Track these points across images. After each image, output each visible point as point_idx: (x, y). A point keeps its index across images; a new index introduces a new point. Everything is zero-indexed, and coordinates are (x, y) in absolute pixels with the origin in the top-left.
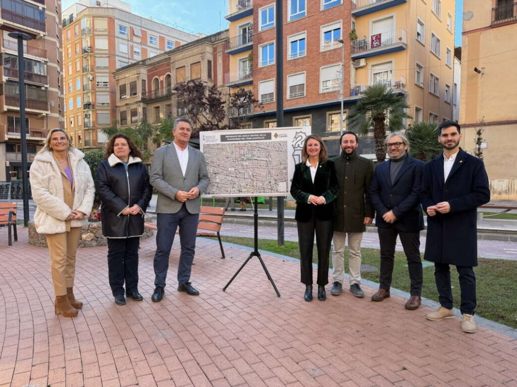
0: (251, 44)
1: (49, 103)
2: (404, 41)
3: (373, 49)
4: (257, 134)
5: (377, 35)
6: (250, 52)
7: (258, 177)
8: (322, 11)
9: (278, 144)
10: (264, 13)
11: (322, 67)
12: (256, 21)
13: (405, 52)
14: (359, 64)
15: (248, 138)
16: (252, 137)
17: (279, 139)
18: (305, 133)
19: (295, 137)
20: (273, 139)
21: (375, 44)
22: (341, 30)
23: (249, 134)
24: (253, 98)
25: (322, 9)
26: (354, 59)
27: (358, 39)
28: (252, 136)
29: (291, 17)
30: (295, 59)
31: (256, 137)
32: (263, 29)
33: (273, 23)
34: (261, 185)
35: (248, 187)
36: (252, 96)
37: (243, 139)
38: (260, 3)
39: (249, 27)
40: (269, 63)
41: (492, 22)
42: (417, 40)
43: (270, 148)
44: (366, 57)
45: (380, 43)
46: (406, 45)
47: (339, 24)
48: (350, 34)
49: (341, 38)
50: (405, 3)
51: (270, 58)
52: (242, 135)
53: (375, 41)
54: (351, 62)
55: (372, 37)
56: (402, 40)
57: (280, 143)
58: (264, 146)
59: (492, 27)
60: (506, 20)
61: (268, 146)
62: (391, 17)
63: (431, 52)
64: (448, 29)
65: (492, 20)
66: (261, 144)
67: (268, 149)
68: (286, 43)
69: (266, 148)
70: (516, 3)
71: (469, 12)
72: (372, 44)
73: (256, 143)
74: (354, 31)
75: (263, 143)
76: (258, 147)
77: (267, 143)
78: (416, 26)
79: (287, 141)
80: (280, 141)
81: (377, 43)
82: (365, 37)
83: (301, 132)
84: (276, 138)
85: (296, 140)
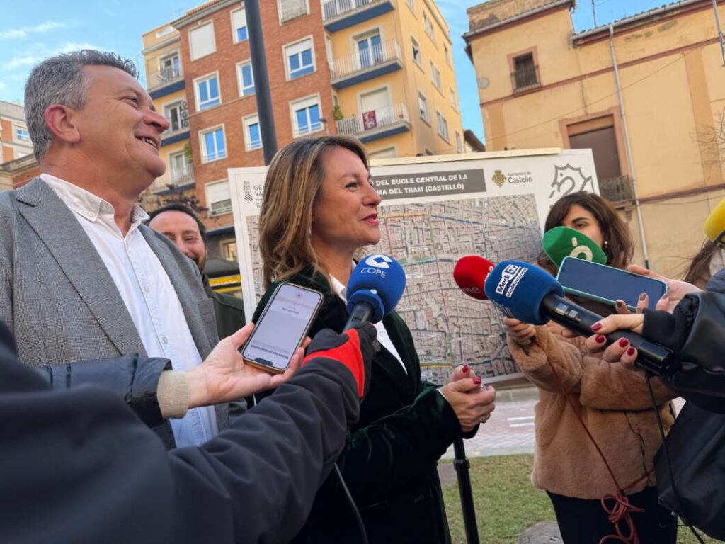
0: (186, 130)
2: (406, 118)
3: (367, 131)
4: (438, 174)
5: (370, 112)
6: (186, 142)
7: (461, 322)
8: (289, 82)
9: (508, 206)
10: (203, 86)
12: (190, 98)
13: (408, 135)
15: (410, 190)
16: (424, 185)
17: (508, 189)
18: (579, 169)
19: (555, 182)
20: (492, 190)
21: (369, 124)
22: (320, 107)
23: (415, 176)
24: (198, 205)
25: (288, 78)
27: (345, 119)
28: (422, 180)
29: (244, 91)
30: (256, 150)
31: (437, 184)
32: (203, 108)
33: (218, 101)
34: (476, 348)
35: (435, 360)
36: (198, 202)
37: (395, 191)
38: (195, 71)
39: (180, 108)
40: (219, 157)
41: (514, 90)
42: (422, 119)
43: (485, 220)
45: (375, 122)
46: (410, 125)
47: (315, 99)
48: (333, 111)
49: (321, 116)
50: (400, 71)
51: (218, 149)
52: (389, 178)
53: (368, 120)
55: (363, 115)
56: (404, 118)
57: (513, 202)
58: (465, 214)
59: (515, 95)
60: (530, 87)
61: (478, 214)
62: (385, 89)
63: (439, 135)
64: (452, 107)
65: (513, 87)
66: (456, 209)
67: (481, 224)
68: (241, 127)
69: (474, 219)
70: (538, 66)
71: (484, 78)
72: (365, 125)
73: (441, 205)
74: (337, 108)
75: (461, 202)
76: (449, 217)
77: (474, 202)
78: (418, 100)
79: (532, 196)
80: (514, 197)
81: (371, 123)
82: (353, 115)
83: (568, 166)
84: (500, 186)
85: (559, 190)
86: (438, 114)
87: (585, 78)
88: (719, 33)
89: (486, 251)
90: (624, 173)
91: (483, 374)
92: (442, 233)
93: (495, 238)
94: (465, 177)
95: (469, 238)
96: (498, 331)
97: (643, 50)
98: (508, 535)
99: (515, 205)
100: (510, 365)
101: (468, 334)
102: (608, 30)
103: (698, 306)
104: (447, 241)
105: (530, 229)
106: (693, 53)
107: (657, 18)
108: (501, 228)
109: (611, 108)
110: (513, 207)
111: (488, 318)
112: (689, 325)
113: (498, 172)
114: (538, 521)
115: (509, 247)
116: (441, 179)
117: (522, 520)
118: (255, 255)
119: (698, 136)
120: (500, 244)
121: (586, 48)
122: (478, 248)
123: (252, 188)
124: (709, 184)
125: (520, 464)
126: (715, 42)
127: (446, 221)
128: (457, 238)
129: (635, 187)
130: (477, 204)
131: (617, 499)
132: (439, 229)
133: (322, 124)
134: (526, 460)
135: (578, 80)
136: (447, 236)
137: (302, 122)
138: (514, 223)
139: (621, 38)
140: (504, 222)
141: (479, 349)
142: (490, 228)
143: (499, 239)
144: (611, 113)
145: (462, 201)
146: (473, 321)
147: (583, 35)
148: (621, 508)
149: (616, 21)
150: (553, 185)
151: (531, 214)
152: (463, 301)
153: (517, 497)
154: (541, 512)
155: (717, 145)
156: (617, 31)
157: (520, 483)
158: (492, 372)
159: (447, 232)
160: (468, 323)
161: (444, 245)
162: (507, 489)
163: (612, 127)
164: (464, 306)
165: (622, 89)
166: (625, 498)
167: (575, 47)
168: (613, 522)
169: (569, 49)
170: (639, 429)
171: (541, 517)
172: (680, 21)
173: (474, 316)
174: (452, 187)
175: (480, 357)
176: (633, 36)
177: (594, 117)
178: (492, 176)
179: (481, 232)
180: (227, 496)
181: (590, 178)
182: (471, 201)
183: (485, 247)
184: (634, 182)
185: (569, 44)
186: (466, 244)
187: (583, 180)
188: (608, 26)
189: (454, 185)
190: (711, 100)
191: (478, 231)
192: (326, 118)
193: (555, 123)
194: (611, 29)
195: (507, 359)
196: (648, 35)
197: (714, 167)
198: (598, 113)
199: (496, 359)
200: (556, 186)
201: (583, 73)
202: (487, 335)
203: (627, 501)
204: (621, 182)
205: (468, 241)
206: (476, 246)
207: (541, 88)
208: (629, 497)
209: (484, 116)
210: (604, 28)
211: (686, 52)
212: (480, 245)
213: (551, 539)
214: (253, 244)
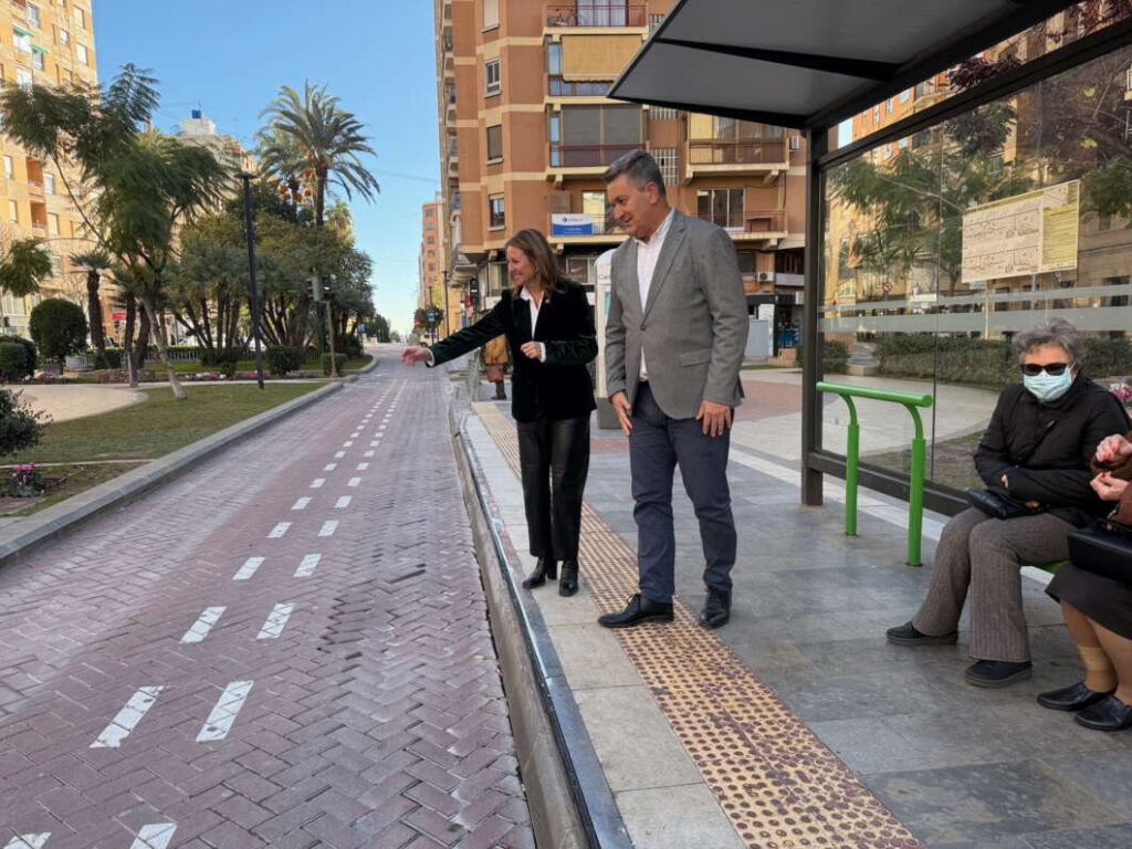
1: (788, 141)
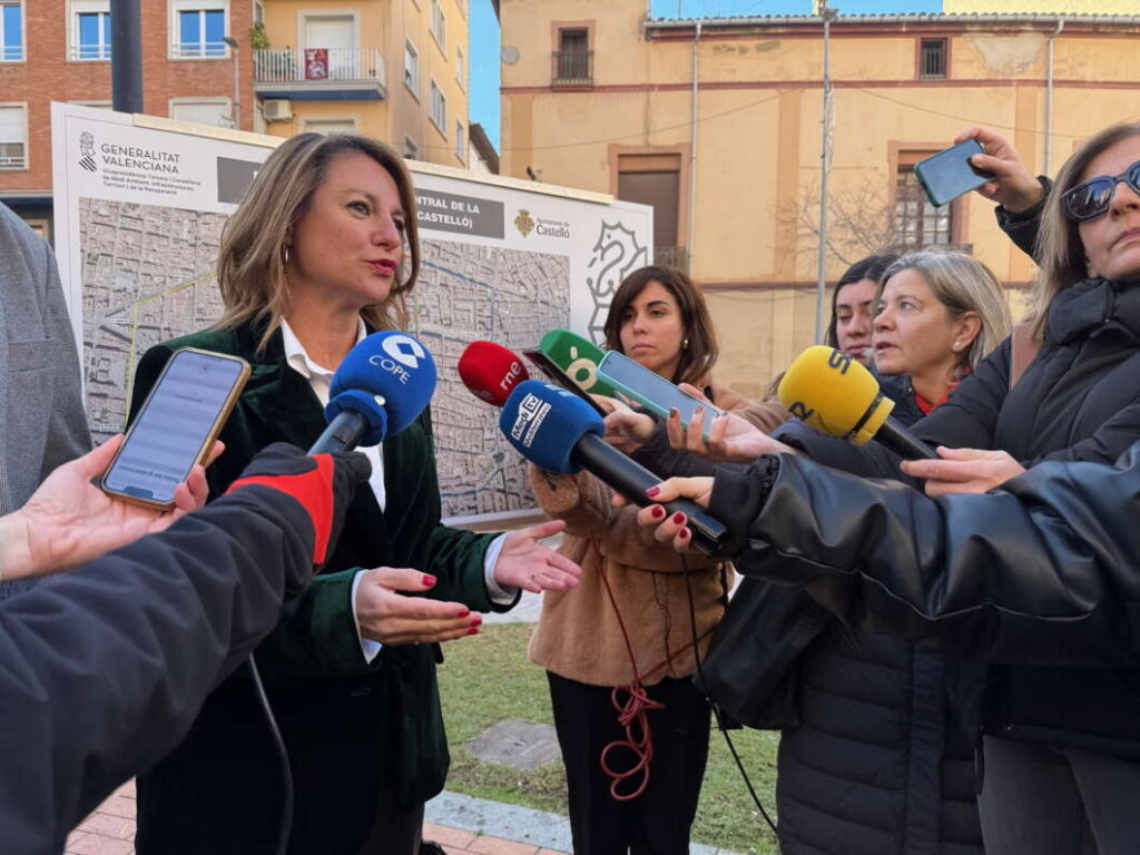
2: (380, 77)
3: (309, 82)
4: (436, 195)
5: (318, 50)
9: (532, 268)
11: (176, 100)
13: (381, 106)
14: (276, 113)
17: (534, 243)
18: (632, 233)
19: (599, 246)
20: (513, 239)
21: (315, 70)
22: (227, 16)
26: (263, 97)
27: (273, 51)
30: (92, 63)
41: (553, 80)
42: (406, 86)
43: (496, 282)
44: (292, 97)
45: (326, 70)
46: (385, 91)
48: (251, 31)
49: (227, 34)
53: (314, 63)
54: (255, 102)
55: (307, 52)
56: (377, 77)
57: (540, 263)
58: (469, 269)
59: (553, 89)
60: (576, 82)
61: (488, 271)
62: (350, 18)
63: (430, 119)
64: (457, 80)
65: (552, 75)
66: (457, 256)
67: (491, 288)
68: (63, 11)
69: (480, 278)
70: (592, 53)
71: (512, 47)
72: (307, 70)
73: (436, 246)
74: (259, 27)
75: (465, 247)
76: (445, 267)
77: (485, 251)
78: (404, 54)
79: (566, 259)
80: (541, 255)
81: (318, 69)
82: (288, 48)
83: (619, 225)
84: (525, 234)
85: (602, 259)
86: (434, 86)
87: (653, 90)
88: (826, 76)
89: (491, 329)
90: (681, 243)
91: (463, 509)
92: (431, 290)
93: (507, 312)
94: (476, 210)
95: (470, 306)
96: (493, 450)
97: (733, 71)
98: (458, 740)
99: (540, 268)
100: (501, 500)
101: (450, 449)
102: (693, 28)
103: (777, 469)
104: (436, 304)
105: (557, 308)
106: (791, 93)
107: (757, 30)
108: (518, 299)
109: (679, 145)
110: (538, 271)
111: (482, 429)
112: (764, 492)
113: (524, 213)
114: (500, 719)
115: (525, 330)
116: (439, 204)
117: (479, 718)
118: (90, 272)
119: (778, 212)
120: (513, 323)
121: (662, 45)
122: (482, 323)
123: (97, 147)
124: (780, 279)
125: (486, 637)
126: (817, 87)
127: (440, 273)
128: (452, 303)
129: (691, 266)
130: (489, 256)
131: (632, 691)
132: (427, 283)
133: (228, 48)
134: (495, 632)
135: (644, 91)
136: (438, 296)
137: (189, 34)
138: (536, 295)
139: (710, 44)
140: (523, 291)
141: (461, 474)
142: (502, 296)
143: (512, 315)
144: (678, 151)
145: (468, 246)
146: (459, 431)
147: (660, 24)
148: (636, 706)
149: (706, 18)
150: (595, 250)
151: (561, 287)
152: (448, 400)
153: (476, 685)
154: (507, 707)
155: (796, 228)
156: (705, 32)
157: (483, 665)
158: (475, 507)
159: (439, 290)
160: (451, 434)
161: (432, 310)
162: (463, 675)
163: (677, 172)
164: (450, 408)
165: (698, 121)
166: (642, 690)
167: (646, 39)
168: (624, 723)
169: (639, 40)
170: (666, 601)
171: (506, 713)
172: (786, 43)
173: (461, 425)
174: (455, 220)
175: (461, 485)
176: (724, 46)
177: (656, 152)
178: (514, 217)
179: (489, 300)
180: (43, 695)
181: (645, 249)
182: (481, 250)
183: (492, 324)
184: (691, 259)
185: (640, 32)
186: (465, 313)
187: (635, 251)
188: (696, 22)
189: (458, 219)
190: (801, 165)
191: (485, 298)
192: (236, 38)
193: (604, 146)
194: (699, 27)
195: (499, 490)
196: (743, 51)
197: (789, 257)
198: (663, 147)
199: (484, 489)
200: (599, 252)
201: (653, 82)
202: (476, 454)
203: (645, 694)
204: (675, 256)
205: (468, 310)
206: (478, 319)
207: (591, 88)
208: (648, 689)
209: (503, 109)
210: (690, 23)
211: (783, 91)
212: (485, 319)
213: (516, 744)
214: (87, 251)
